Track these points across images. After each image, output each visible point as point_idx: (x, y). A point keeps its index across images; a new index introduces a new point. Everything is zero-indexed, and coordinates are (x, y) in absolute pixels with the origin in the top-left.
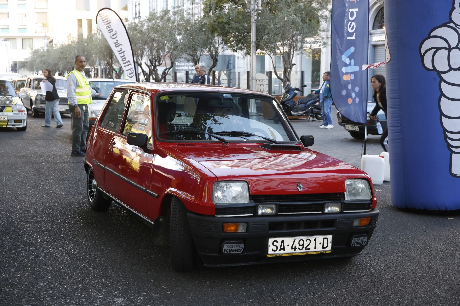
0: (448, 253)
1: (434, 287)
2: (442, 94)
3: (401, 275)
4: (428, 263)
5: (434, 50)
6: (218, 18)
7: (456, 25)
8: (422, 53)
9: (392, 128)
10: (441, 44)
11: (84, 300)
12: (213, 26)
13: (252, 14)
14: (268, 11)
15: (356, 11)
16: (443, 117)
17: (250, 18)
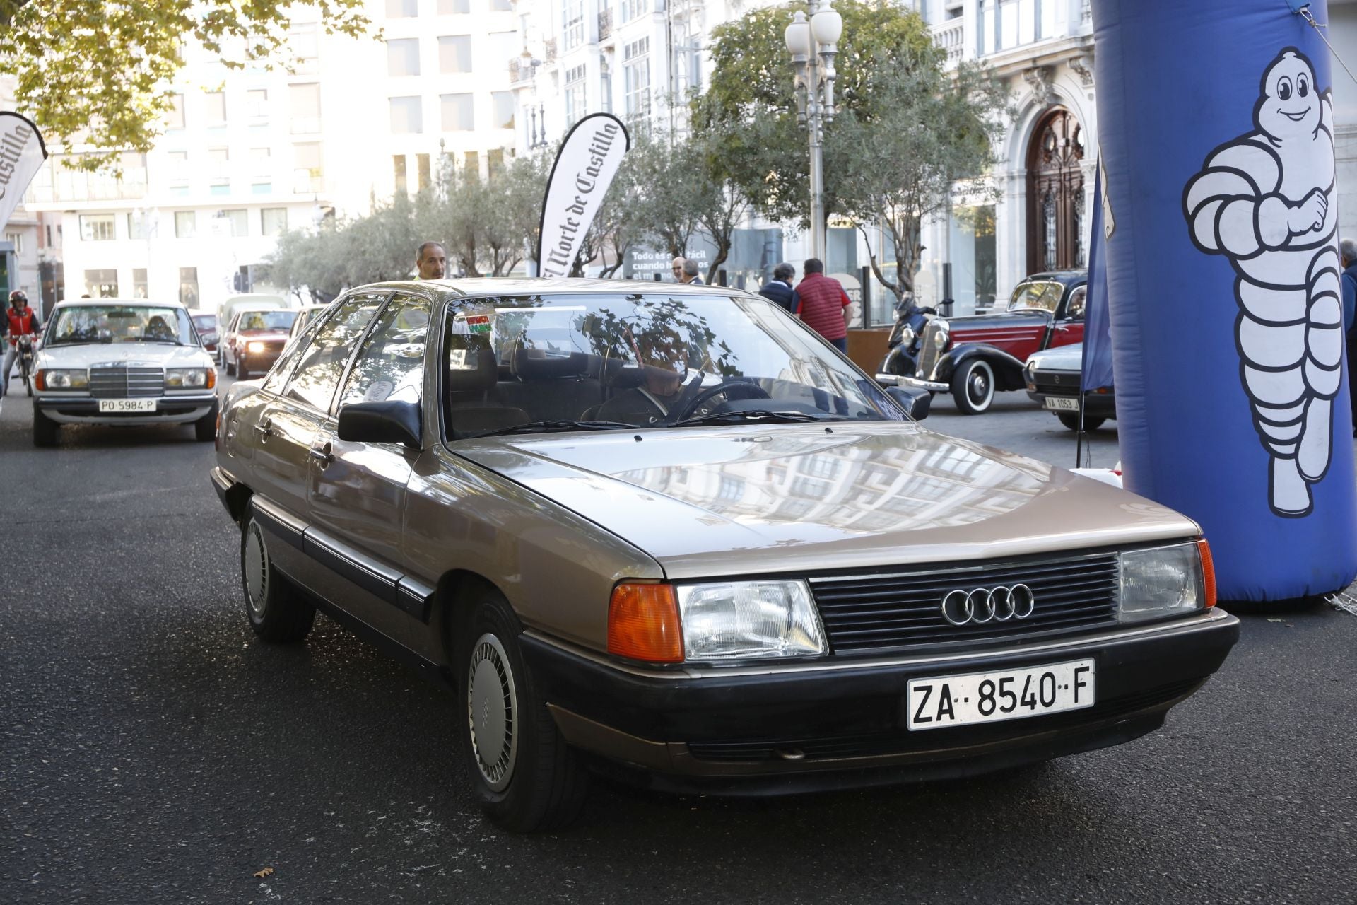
0: (1249, 704)
1: (1197, 785)
2: (1244, 311)
3: (1119, 759)
4: (1194, 728)
6: (730, 138)
7: (1271, 138)
8: (1191, 210)
9: (1123, 399)
10: (1237, 186)
11: (341, 826)
12: (716, 159)
13: (812, 126)
14: (853, 116)
16: (1246, 367)
17: (807, 136)
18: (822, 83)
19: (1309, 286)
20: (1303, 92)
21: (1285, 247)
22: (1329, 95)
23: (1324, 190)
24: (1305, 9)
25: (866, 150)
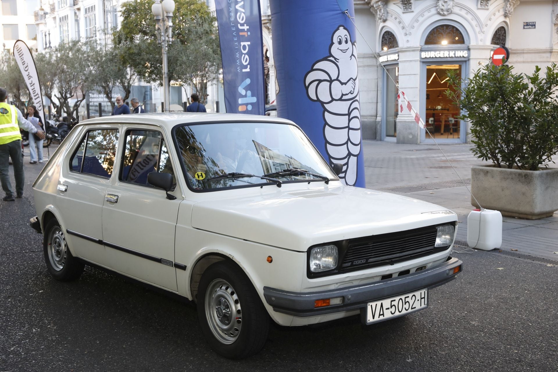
2: (326, 123)
5: (317, 82)
6: (130, 49)
7: (335, 59)
8: (307, 85)
10: (323, 76)
12: (124, 57)
13: (163, 45)
14: (179, 42)
15: (248, 45)
16: (328, 145)
17: (161, 50)
18: (167, 28)
19: (349, 114)
20: (346, 42)
21: (340, 99)
22: (355, 43)
23: (354, 79)
24: (347, 11)
25: (184, 57)
